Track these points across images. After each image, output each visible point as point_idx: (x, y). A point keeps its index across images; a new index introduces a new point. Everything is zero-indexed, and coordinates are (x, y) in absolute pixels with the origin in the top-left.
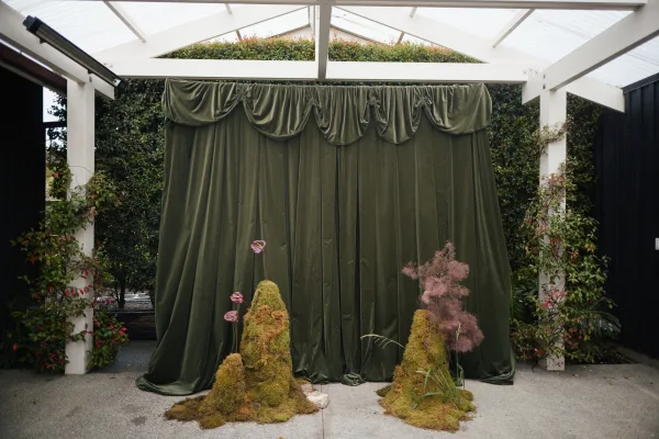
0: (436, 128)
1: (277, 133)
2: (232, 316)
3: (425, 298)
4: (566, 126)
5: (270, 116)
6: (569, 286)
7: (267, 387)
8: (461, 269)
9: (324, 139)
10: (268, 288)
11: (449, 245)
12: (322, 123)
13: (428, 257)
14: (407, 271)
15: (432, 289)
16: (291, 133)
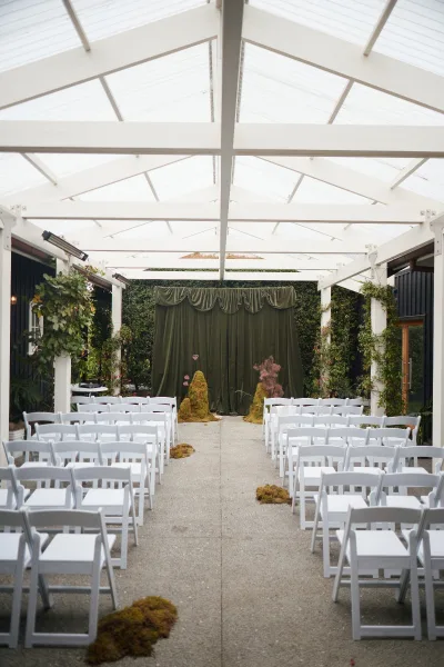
0: (271, 306)
1: (202, 309)
2: (186, 384)
3: (261, 378)
4: (331, 305)
5: (199, 303)
6: (332, 375)
7: (199, 411)
8: (277, 367)
9: (222, 312)
10: (199, 374)
11: (271, 357)
12: (221, 304)
13: (263, 361)
14: (255, 367)
15: (264, 374)
16: (208, 309)
